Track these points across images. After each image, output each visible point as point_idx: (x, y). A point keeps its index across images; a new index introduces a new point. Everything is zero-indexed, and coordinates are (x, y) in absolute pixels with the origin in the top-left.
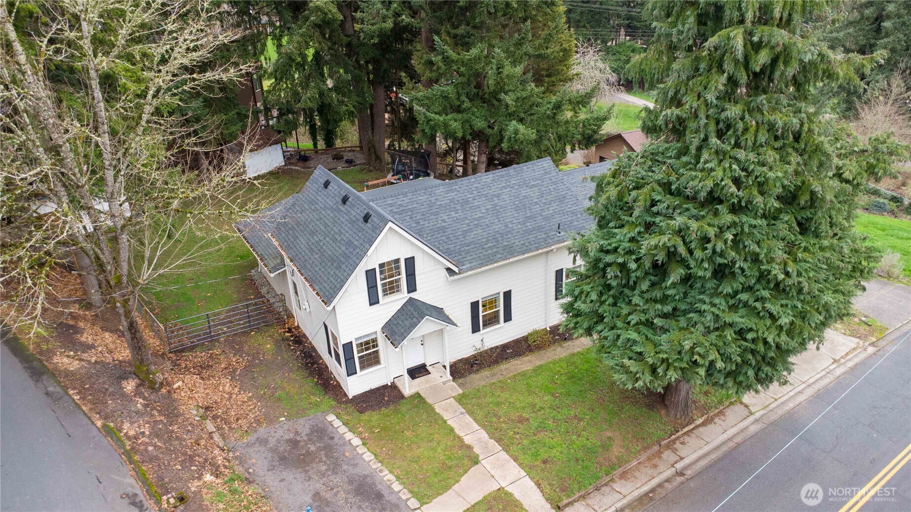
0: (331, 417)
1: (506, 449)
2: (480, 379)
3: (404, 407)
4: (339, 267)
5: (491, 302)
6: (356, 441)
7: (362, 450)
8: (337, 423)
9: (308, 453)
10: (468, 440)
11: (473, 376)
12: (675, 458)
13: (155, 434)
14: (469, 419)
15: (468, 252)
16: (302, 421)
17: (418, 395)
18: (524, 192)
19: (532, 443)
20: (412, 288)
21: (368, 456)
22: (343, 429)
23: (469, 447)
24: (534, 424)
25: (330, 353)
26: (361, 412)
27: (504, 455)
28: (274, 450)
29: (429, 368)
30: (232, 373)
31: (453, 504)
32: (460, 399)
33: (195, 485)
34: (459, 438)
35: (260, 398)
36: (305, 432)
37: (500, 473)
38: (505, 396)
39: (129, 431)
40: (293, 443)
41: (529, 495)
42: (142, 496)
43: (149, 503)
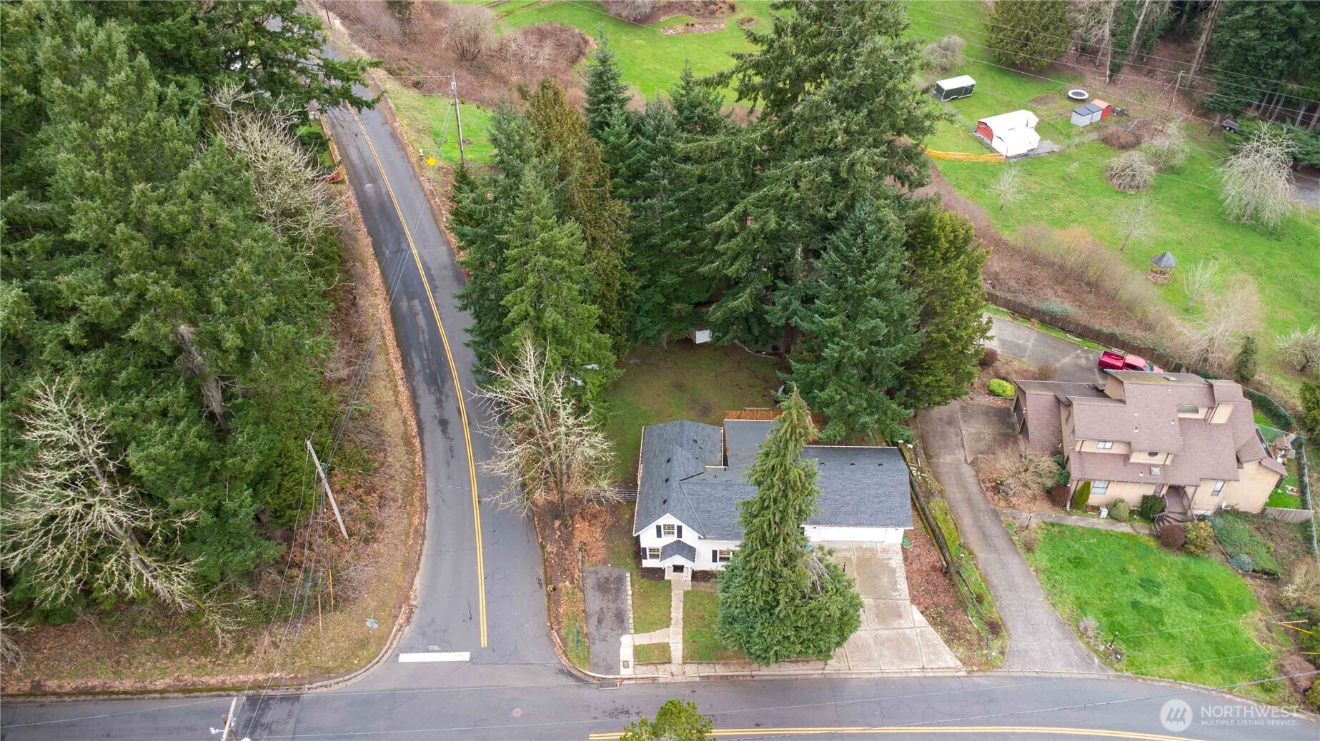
0: (628, 575)
1: (684, 628)
2: (703, 585)
3: (661, 585)
4: (647, 517)
5: (725, 552)
6: (630, 592)
7: (630, 597)
8: (629, 578)
9: (609, 588)
10: (673, 615)
11: (701, 582)
13: (557, 555)
14: (681, 605)
15: (714, 529)
16: (616, 570)
17: (669, 581)
19: (697, 630)
20: (679, 536)
21: (630, 602)
22: (629, 583)
23: (671, 619)
24: (706, 622)
26: (642, 577)
27: (681, 630)
28: (598, 580)
29: (685, 568)
30: (604, 527)
31: (644, 639)
32: (686, 593)
33: (561, 585)
34: (670, 613)
35: (608, 549)
36: (614, 576)
37: (674, 638)
38: (706, 601)
39: (549, 548)
40: (607, 580)
41: (677, 651)
42: (543, 582)
43: (544, 586)
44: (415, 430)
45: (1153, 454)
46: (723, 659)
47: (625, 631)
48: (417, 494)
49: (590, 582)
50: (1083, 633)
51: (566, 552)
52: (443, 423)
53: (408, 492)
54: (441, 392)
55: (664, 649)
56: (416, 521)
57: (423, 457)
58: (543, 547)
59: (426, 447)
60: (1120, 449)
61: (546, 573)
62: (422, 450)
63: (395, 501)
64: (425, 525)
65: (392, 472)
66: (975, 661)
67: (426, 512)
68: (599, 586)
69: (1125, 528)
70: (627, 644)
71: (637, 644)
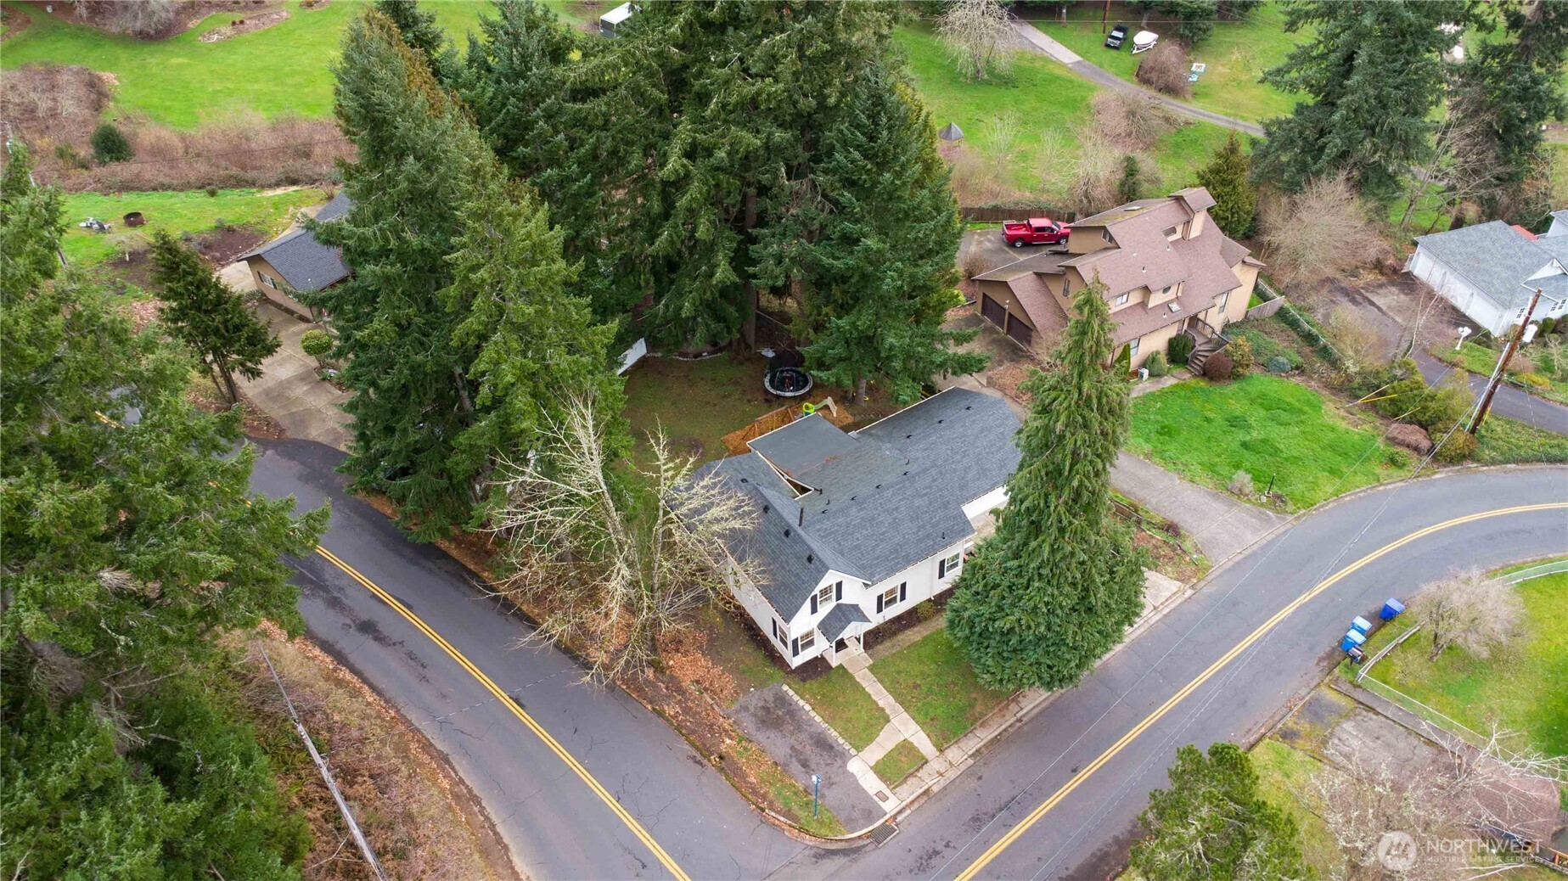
0: (785, 688)
1: (907, 712)
2: (884, 649)
3: (834, 677)
4: (791, 594)
5: (892, 591)
6: (808, 707)
7: (813, 714)
8: (791, 693)
9: (779, 718)
10: (881, 703)
11: (879, 647)
12: (1017, 709)
13: (684, 711)
14: (880, 686)
15: (876, 565)
16: (765, 690)
17: (841, 667)
18: (917, 502)
19: (924, 705)
20: (839, 597)
21: (818, 719)
22: (796, 698)
23: (883, 710)
24: (925, 688)
25: (775, 634)
26: (804, 680)
27: (907, 716)
28: (755, 715)
29: (846, 642)
30: (700, 648)
31: (877, 751)
32: (872, 669)
33: (723, 747)
34: (875, 702)
35: (731, 671)
36: (771, 699)
37: (904, 728)
38: (903, 665)
39: (670, 710)
40: (766, 709)
41: (923, 743)
42: (699, 757)
43: (705, 762)
44: (329, 660)
45: (1166, 290)
46: (976, 720)
47: (844, 757)
48: (413, 746)
49: (749, 725)
50: (1240, 493)
51: (689, 704)
52: (368, 628)
53: (402, 751)
54: (325, 589)
55: (906, 748)
56: (446, 784)
57: (373, 688)
58: (660, 714)
59: (367, 674)
60: (1135, 298)
61: (692, 744)
62: (365, 681)
63: (397, 771)
64: (462, 781)
65: (355, 734)
66: (1188, 573)
67: (448, 761)
68: (763, 722)
69: (1168, 382)
70: (861, 768)
71: (873, 764)
